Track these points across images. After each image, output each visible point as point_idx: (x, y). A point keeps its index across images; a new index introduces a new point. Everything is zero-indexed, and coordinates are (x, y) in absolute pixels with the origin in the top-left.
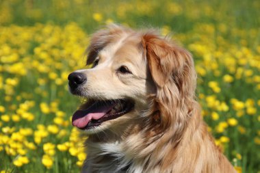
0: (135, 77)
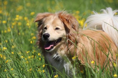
0: (61, 30)
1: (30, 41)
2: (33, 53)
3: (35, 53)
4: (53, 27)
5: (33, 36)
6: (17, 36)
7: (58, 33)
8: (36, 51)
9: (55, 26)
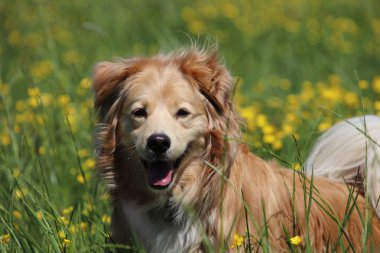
1: (77, 174)
2: (85, 212)
3: (91, 213)
4: (169, 107)
5: (86, 158)
6: (34, 157)
7: (185, 127)
8: (95, 208)
9: (176, 104)
